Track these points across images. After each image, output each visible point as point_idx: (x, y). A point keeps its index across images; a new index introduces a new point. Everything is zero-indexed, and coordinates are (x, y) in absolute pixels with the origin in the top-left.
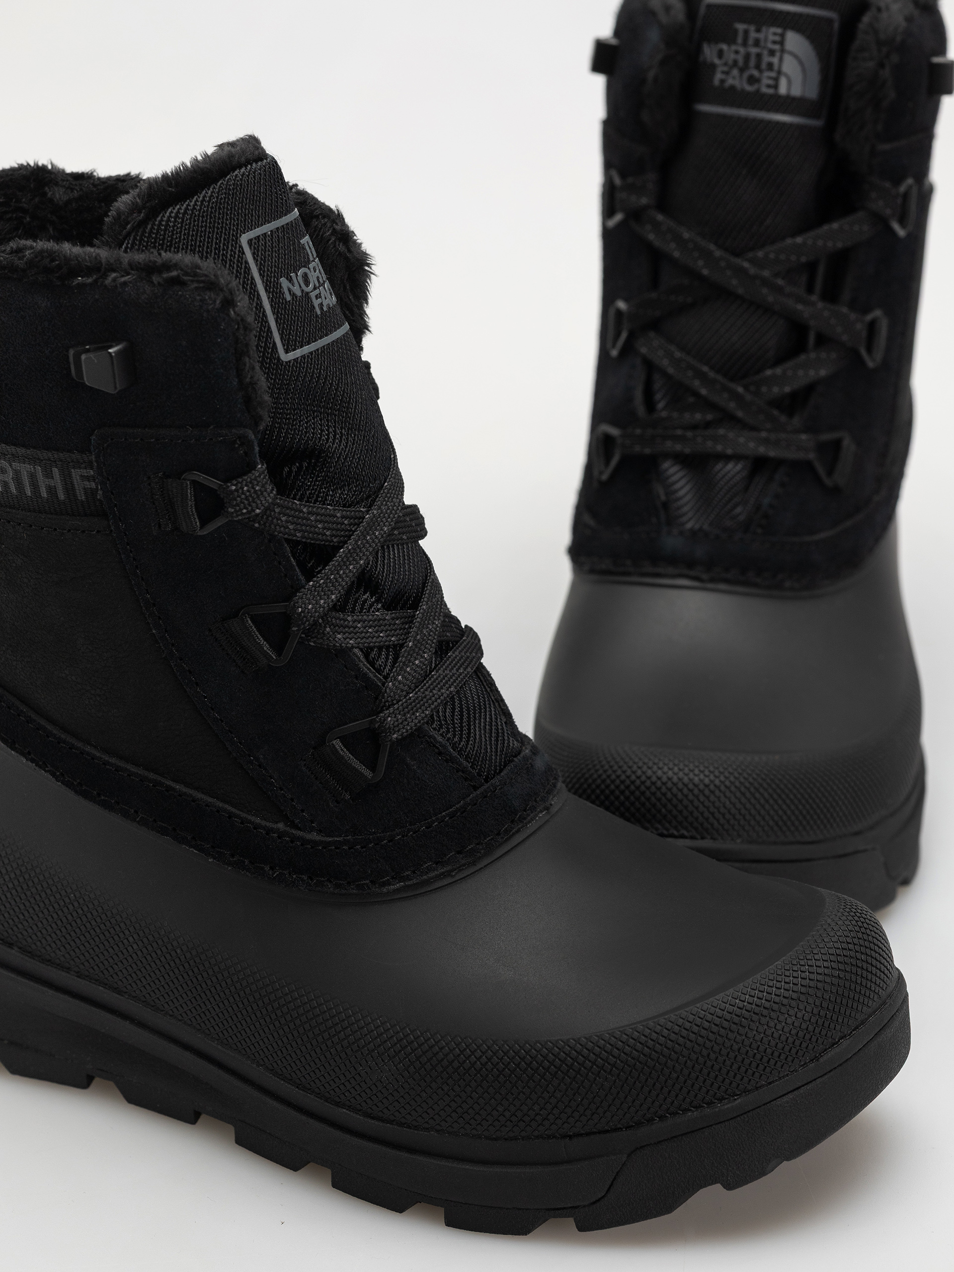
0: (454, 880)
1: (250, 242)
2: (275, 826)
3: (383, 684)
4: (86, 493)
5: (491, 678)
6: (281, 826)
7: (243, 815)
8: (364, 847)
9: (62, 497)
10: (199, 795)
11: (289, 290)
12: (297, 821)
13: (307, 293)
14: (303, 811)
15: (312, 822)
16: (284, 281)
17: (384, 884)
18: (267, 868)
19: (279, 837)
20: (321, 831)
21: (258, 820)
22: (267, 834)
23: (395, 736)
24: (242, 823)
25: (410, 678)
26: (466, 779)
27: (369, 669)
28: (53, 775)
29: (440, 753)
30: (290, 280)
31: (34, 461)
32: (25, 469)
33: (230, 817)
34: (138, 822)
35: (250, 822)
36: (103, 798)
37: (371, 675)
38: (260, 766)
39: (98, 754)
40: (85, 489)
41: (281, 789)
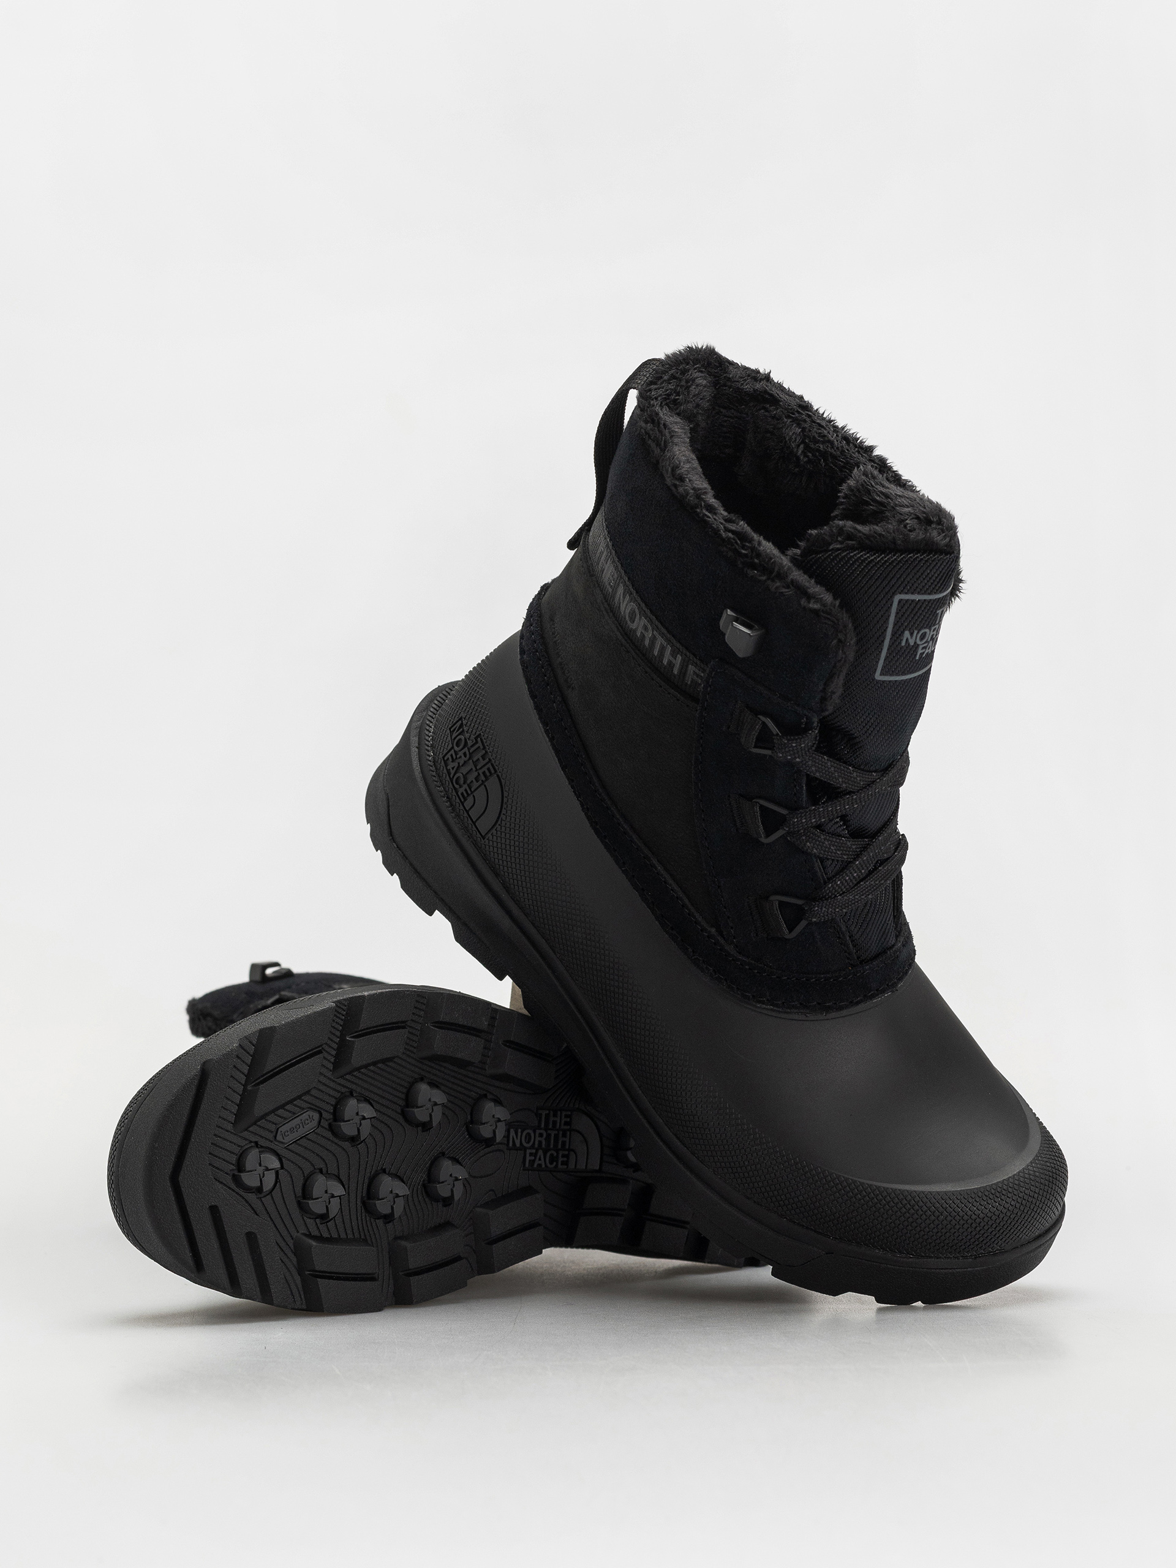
0: (806, 1019)
1: (900, 601)
2: (709, 929)
3: (825, 883)
4: (692, 682)
5: (902, 881)
6: (713, 930)
7: (693, 910)
8: (760, 973)
9: (676, 671)
10: (671, 881)
11: (907, 639)
12: (725, 933)
13: (918, 645)
14: (732, 928)
15: (734, 938)
16: (907, 634)
17: (760, 1002)
18: (690, 950)
19: (708, 937)
20: (737, 947)
21: (700, 919)
22: (702, 930)
23: (815, 920)
24: (689, 914)
25: (846, 884)
26: (848, 959)
27: (820, 869)
28: (582, 805)
29: (839, 938)
30: (912, 634)
31: (669, 641)
32: (660, 641)
33: (683, 906)
34: (622, 870)
35: (694, 917)
36: (607, 841)
37: (819, 874)
38: (719, 887)
39: (618, 817)
40: (692, 679)
41: (725, 908)
